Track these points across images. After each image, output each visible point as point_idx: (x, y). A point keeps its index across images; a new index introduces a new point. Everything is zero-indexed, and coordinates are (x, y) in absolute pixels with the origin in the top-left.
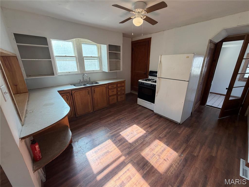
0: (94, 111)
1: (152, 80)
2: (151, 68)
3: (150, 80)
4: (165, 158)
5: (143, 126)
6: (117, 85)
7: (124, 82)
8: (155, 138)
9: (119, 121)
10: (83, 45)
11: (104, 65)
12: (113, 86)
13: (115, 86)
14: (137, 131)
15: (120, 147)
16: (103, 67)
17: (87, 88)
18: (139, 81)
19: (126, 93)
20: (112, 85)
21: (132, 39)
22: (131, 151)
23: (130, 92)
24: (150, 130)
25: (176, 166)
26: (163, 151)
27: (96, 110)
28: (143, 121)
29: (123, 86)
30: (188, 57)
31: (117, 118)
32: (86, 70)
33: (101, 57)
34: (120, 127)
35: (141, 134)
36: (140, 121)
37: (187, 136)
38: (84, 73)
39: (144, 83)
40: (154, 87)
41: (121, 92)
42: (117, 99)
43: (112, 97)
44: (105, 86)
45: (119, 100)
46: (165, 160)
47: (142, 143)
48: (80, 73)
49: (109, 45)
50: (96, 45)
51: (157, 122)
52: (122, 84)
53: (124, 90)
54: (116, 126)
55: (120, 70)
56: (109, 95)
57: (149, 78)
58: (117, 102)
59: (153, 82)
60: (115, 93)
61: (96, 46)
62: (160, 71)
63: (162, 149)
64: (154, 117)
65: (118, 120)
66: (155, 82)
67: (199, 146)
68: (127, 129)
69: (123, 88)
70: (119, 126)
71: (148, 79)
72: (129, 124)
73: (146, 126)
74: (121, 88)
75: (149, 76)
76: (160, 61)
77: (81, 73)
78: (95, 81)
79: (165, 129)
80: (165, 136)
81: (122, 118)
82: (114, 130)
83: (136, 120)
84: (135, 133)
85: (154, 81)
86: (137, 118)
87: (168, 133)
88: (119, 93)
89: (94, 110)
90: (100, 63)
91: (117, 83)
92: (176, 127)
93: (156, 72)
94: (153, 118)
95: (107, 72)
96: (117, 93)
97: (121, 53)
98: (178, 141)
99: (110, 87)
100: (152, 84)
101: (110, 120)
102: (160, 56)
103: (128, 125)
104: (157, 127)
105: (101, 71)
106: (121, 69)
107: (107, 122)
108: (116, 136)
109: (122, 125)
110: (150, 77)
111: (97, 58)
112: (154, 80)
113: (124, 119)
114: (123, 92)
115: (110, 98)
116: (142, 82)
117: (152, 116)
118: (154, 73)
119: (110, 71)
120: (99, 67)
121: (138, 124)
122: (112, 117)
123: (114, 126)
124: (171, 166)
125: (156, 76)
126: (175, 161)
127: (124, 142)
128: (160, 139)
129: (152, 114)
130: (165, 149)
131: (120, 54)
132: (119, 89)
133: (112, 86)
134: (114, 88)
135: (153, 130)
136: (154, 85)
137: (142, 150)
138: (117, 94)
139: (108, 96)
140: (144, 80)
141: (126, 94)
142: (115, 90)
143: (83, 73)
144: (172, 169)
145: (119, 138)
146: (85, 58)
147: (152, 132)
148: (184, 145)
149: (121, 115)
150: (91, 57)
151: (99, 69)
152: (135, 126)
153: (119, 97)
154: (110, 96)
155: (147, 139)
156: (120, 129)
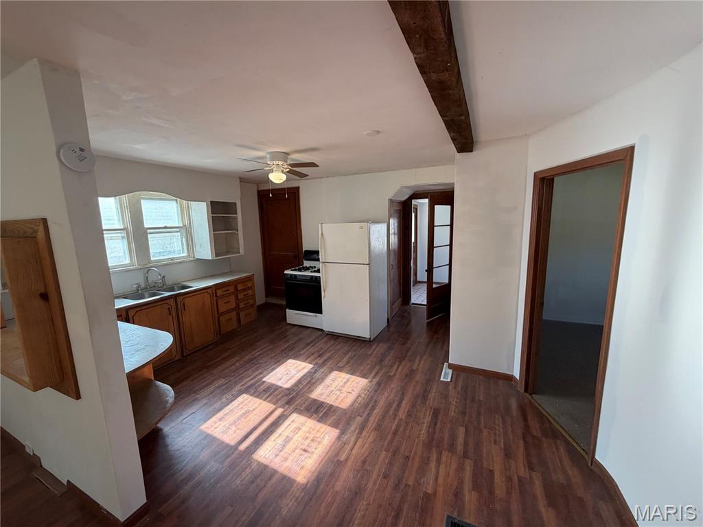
0: (185, 354)
1: (312, 268)
2: (307, 245)
3: (307, 269)
4: (349, 390)
5: (307, 359)
6: (236, 286)
7: (250, 279)
8: (331, 370)
9: (254, 361)
10: (142, 201)
11: (201, 245)
12: (228, 290)
13: (232, 289)
14: (296, 368)
15: (269, 399)
16: (197, 248)
17: (166, 301)
18: (286, 272)
19: (258, 304)
20: (223, 287)
21: (258, 187)
22: (292, 399)
23: (264, 301)
24: (320, 361)
25: (366, 395)
26: (345, 383)
27: (189, 353)
28: (305, 350)
29: (249, 288)
30: (362, 228)
31: (247, 357)
32: (152, 259)
33: (190, 228)
34: (260, 371)
35: (305, 371)
36: (299, 351)
37: (382, 354)
38: (149, 265)
39: (295, 276)
40: (317, 280)
41: (246, 302)
42: (239, 320)
43: (227, 316)
44: (209, 290)
45: (244, 321)
46: (349, 392)
47: (308, 383)
48: (136, 266)
49: (211, 202)
50: (176, 200)
51: (331, 346)
52: (247, 283)
53: (253, 296)
54: (250, 371)
55: (239, 253)
56: (218, 313)
57: (305, 265)
58: (238, 328)
59: (315, 271)
60: (233, 305)
61: (175, 202)
62: (323, 251)
63: (345, 380)
64: (325, 339)
65: (251, 360)
66: (318, 271)
67: (397, 364)
68: (277, 370)
69: (250, 292)
70: (257, 370)
71: (303, 268)
72: (278, 362)
73: (312, 357)
74: (246, 293)
75: (305, 262)
76: (322, 234)
77: (142, 267)
78: (179, 284)
79: (346, 354)
80: (348, 363)
81: (260, 355)
82: (249, 379)
83: (291, 352)
84: (294, 372)
85: (316, 269)
86: (291, 348)
87: (351, 358)
88: (242, 305)
89: (182, 353)
90: (187, 240)
91: (234, 283)
92: (364, 347)
93: (317, 252)
94: (323, 341)
95: (210, 258)
96: (238, 305)
97: (239, 216)
98: (368, 364)
99: (219, 293)
100: (312, 277)
101: (234, 364)
102: (320, 225)
103: (276, 363)
104: (333, 354)
105: (192, 259)
106: (242, 251)
107: (227, 368)
108: (257, 385)
109: (263, 365)
110: (307, 264)
111: (178, 230)
112: (315, 267)
113: (265, 355)
114: (251, 302)
115: (221, 318)
116: (291, 275)
117: (322, 339)
118: (313, 255)
119: (216, 257)
120: (185, 250)
121: (296, 358)
122: (237, 358)
123: (245, 371)
124: (359, 396)
125: (318, 260)
126: (364, 389)
127: (276, 390)
128: (340, 369)
129: (321, 335)
130: (348, 380)
131: (236, 218)
132: (241, 296)
133: (223, 289)
134: (229, 294)
135: (326, 360)
136: (316, 277)
137: (310, 391)
138: (237, 308)
139: (216, 313)
140: (295, 270)
141: (258, 306)
142: (232, 298)
143: (146, 266)
144: (360, 399)
145: (262, 387)
146: (149, 231)
147: (323, 363)
148: (377, 368)
149: (255, 349)
150: (166, 228)
151: (185, 254)
152: (291, 361)
153: (242, 315)
154: (220, 314)
155: (318, 375)
156: (261, 373)
